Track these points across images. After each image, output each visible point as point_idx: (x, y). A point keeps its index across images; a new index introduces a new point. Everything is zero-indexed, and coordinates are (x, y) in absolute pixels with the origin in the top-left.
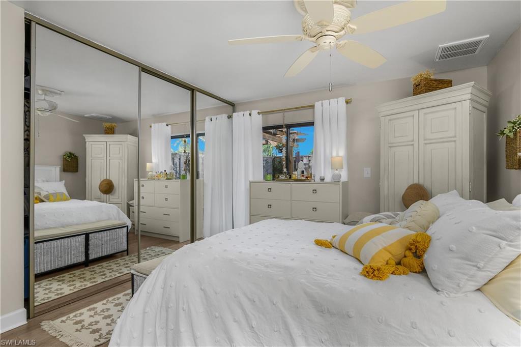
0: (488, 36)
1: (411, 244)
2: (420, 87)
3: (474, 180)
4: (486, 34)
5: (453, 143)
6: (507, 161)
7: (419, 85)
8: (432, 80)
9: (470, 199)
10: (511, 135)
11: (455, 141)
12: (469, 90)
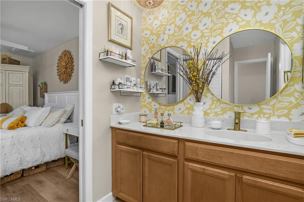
0: (34, 51)
1: (21, 119)
2: (6, 60)
3: (29, 101)
4: (34, 50)
5: (22, 87)
6: (40, 95)
7: (5, 59)
8: (12, 59)
9: (33, 106)
10: (42, 87)
11: (22, 86)
12: (28, 69)
